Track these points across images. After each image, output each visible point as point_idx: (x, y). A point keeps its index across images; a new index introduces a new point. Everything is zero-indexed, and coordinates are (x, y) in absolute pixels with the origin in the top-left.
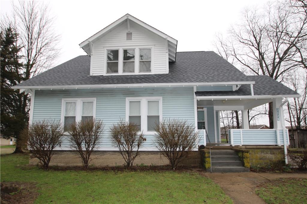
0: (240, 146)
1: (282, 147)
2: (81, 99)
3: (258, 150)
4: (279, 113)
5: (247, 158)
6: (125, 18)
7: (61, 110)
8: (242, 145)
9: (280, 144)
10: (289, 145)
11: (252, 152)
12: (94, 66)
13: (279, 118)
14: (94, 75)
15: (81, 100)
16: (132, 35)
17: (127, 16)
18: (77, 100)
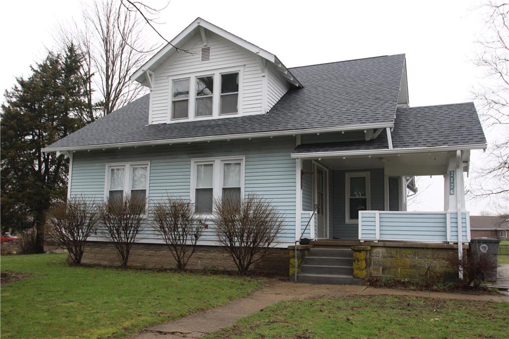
0: (375, 242)
1: (455, 246)
2: (130, 163)
3: (409, 251)
4: (453, 180)
5: (358, 261)
6: (195, 25)
7: (104, 182)
8: (379, 241)
9: (450, 239)
10: (469, 243)
11: (397, 254)
12: (154, 109)
13: (453, 191)
14: (154, 123)
15: (131, 165)
16: (210, 51)
17: (198, 21)
18: (125, 165)
